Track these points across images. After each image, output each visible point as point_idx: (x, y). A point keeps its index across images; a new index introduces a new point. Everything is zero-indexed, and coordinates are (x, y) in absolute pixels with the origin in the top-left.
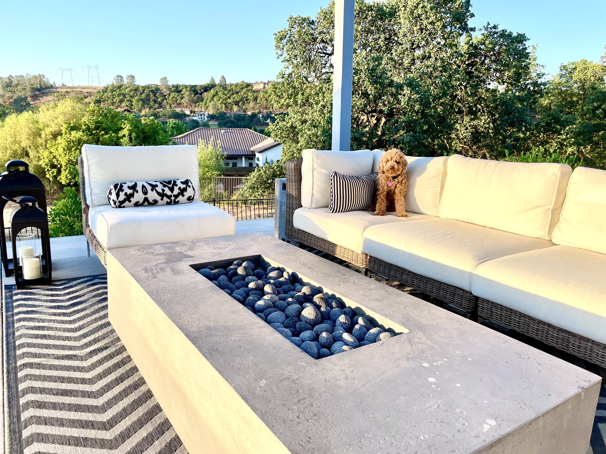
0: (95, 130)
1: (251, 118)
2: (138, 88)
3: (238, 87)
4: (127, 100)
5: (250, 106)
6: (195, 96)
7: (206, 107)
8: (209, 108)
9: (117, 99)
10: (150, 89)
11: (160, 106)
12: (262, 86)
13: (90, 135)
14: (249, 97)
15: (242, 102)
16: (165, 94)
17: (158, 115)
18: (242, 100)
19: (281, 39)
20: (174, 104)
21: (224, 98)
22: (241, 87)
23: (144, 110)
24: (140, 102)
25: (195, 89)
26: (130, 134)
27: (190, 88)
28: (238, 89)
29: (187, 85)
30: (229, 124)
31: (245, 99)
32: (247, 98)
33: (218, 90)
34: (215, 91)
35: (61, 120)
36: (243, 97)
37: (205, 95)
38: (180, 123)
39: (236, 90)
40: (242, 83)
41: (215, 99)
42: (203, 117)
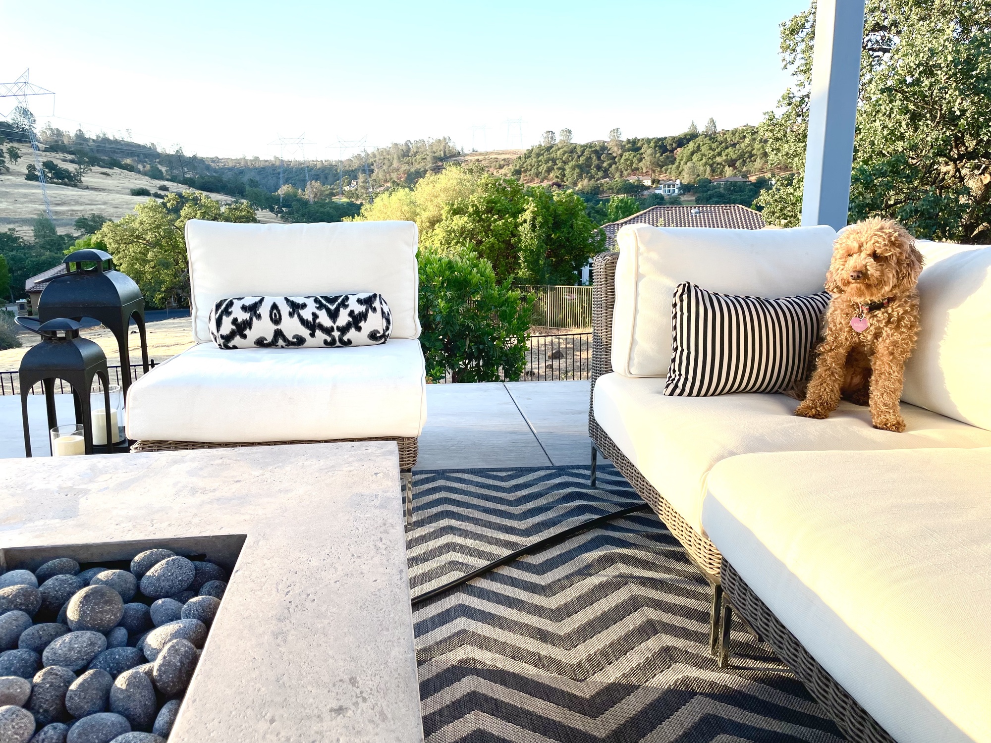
0: (487, 213)
1: (755, 187)
2: (575, 148)
3: (737, 135)
4: (557, 168)
5: (755, 167)
6: (661, 155)
7: (678, 173)
8: (684, 173)
9: (543, 168)
10: (593, 149)
11: (606, 175)
13: (478, 222)
14: (754, 152)
15: (741, 160)
16: (614, 155)
17: (601, 189)
18: (741, 156)
19: (793, 32)
20: (627, 170)
21: (710, 155)
22: (741, 136)
23: (581, 183)
24: (576, 169)
25: (663, 143)
26: (534, 219)
27: (655, 142)
28: (737, 139)
29: (651, 137)
30: (715, 199)
31: (746, 156)
32: (750, 153)
33: (701, 143)
34: (697, 145)
35: (442, 199)
36: (745, 151)
37: (678, 153)
38: (630, 201)
39: (732, 140)
40: (744, 128)
41: (695, 158)
42: (671, 189)
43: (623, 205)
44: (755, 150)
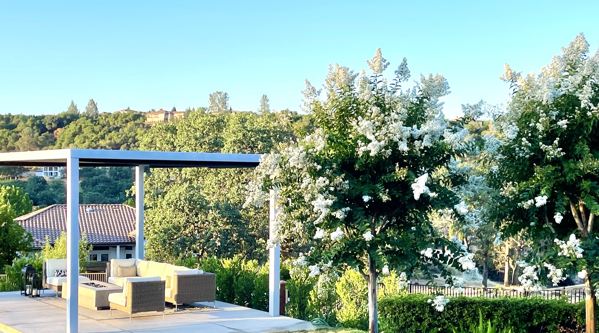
3: (119, 119)
6: (40, 135)
12: (162, 117)
15: (125, 145)
18: (125, 141)
21: (93, 138)
22: (124, 120)
25: (41, 122)
27: (32, 121)
28: (119, 123)
29: (27, 114)
31: (130, 140)
32: (134, 138)
33: (83, 125)
34: (78, 127)
36: (128, 136)
37: (58, 133)
38: (18, 191)
39: (114, 124)
40: (126, 112)
41: (77, 139)
42: (53, 171)
43: (11, 195)
44: (138, 135)
